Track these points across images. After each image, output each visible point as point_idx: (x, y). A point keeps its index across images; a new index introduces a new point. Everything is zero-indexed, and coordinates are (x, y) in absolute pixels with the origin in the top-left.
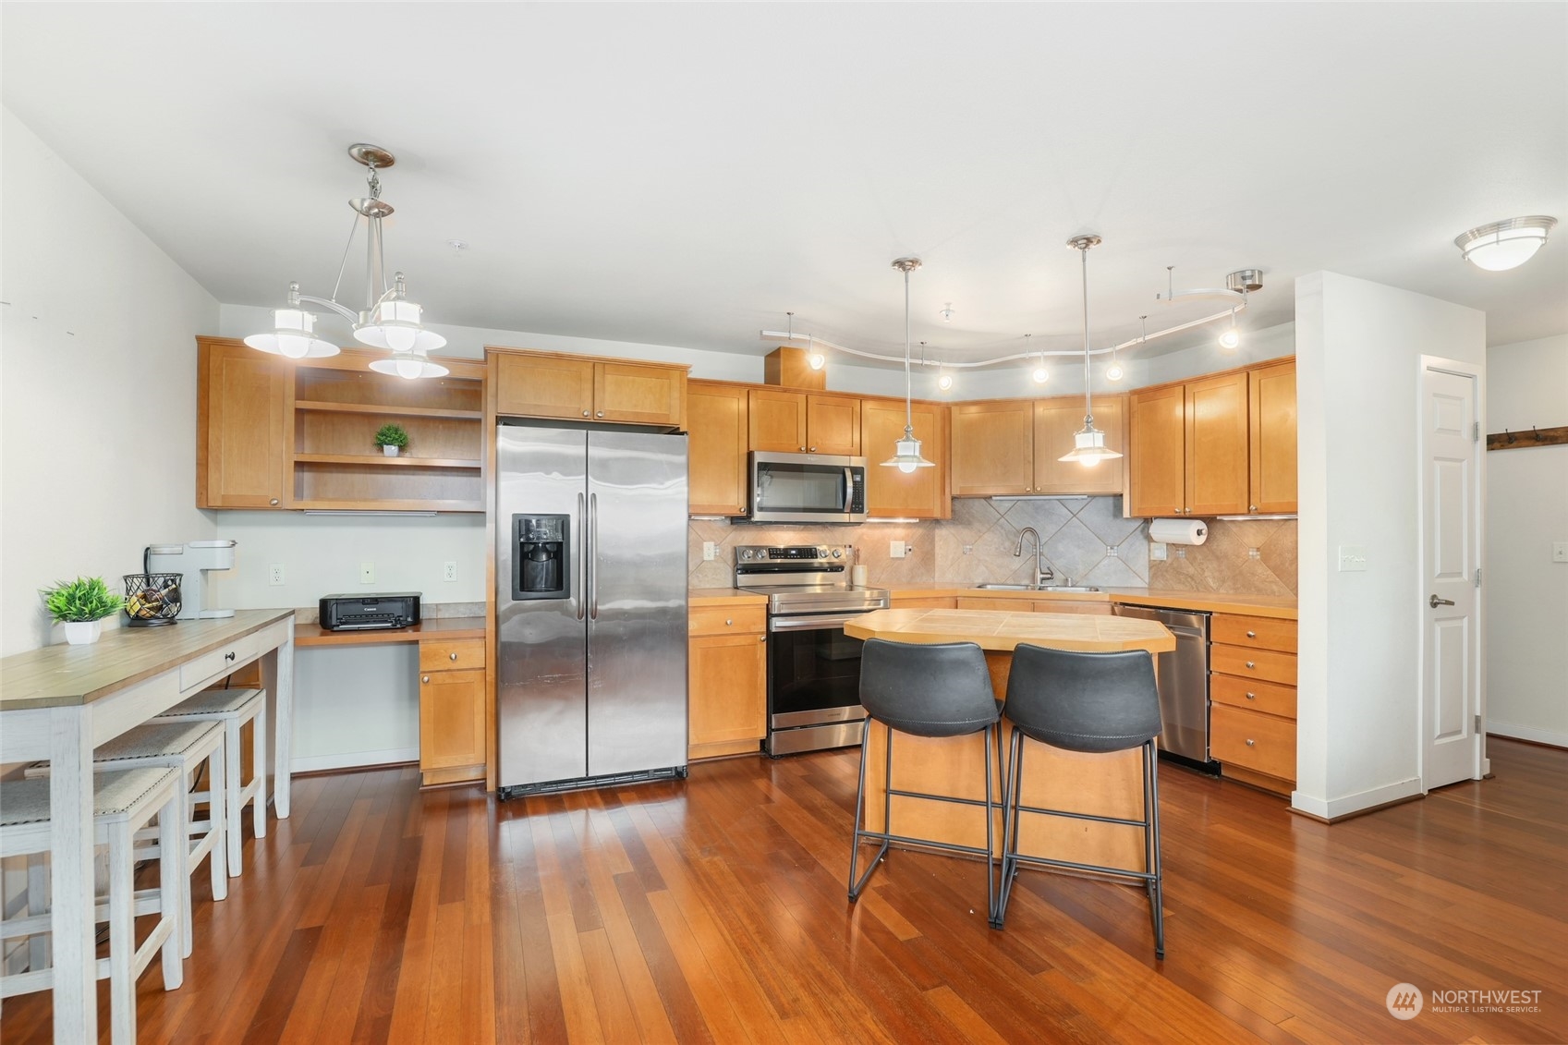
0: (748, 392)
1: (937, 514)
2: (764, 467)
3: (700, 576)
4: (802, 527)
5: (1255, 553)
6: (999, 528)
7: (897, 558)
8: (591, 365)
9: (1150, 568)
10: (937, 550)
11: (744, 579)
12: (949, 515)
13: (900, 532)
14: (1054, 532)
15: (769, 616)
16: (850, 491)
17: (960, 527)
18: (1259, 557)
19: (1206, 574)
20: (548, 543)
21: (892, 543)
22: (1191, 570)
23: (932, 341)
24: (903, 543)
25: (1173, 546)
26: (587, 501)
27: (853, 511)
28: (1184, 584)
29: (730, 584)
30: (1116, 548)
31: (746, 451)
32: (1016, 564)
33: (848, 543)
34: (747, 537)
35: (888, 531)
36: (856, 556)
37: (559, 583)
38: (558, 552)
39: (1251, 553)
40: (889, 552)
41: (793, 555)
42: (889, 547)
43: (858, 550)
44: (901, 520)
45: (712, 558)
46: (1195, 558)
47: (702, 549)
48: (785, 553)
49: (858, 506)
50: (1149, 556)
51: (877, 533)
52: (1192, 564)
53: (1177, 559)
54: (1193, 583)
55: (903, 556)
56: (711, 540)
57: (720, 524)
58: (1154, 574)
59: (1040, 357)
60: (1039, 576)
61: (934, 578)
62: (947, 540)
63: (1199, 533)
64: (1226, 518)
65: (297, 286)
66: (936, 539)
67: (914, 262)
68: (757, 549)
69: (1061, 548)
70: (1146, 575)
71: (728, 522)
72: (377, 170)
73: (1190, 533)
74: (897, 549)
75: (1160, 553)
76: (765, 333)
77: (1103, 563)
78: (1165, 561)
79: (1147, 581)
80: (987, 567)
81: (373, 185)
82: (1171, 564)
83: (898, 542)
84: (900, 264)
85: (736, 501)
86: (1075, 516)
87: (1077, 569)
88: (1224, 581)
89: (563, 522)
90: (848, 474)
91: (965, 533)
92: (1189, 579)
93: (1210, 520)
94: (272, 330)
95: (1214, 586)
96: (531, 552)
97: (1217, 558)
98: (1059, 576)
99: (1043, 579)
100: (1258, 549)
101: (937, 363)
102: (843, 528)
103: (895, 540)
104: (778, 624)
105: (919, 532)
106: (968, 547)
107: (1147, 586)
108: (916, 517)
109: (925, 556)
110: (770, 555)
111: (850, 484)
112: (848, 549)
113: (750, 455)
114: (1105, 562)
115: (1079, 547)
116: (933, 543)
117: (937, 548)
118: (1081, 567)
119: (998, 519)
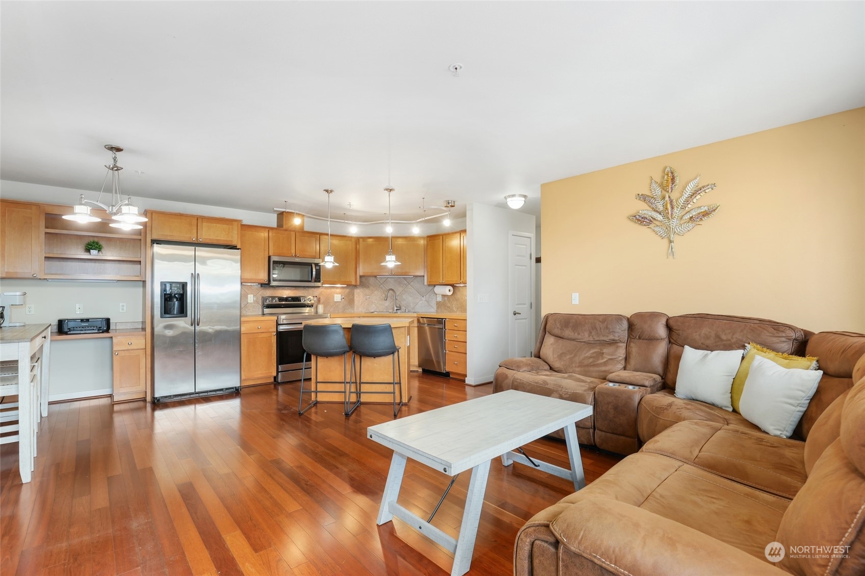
0: (269, 230)
1: (353, 283)
2: (275, 262)
3: (247, 309)
4: (294, 288)
6: (380, 289)
7: (338, 302)
8: (196, 219)
9: (436, 304)
10: (355, 298)
11: (267, 311)
12: (358, 283)
13: (338, 290)
14: (401, 290)
15: (278, 324)
16: (314, 273)
17: (365, 288)
19: (453, 306)
20: (176, 294)
21: (335, 295)
22: (449, 305)
23: (348, 213)
24: (340, 295)
25: (444, 296)
26: (195, 277)
27: (315, 281)
28: (446, 310)
29: (260, 313)
30: (424, 297)
31: (267, 256)
32: (387, 303)
33: (315, 295)
34: (268, 293)
35: (333, 290)
36: (319, 301)
37: (182, 312)
38: (182, 298)
41: (290, 300)
42: (334, 297)
43: (320, 298)
44: (339, 286)
45: (252, 301)
46: (450, 300)
47: (247, 298)
48: (286, 299)
49: (318, 279)
50: (436, 300)
51: (329, 291)
52: (449, 303)
53: (445, 301)
54: (449, 309)
55: (340, 300)
56: (252, 294)
57: (256, 287)
58: (438, 307)
59: (388, 223)
60: (396, 308)
61: (354, 310)
62: (359, 294)
63: (449, 291)
65: (83, 196)
66: (355, 293)
67: (331, 191)
68: (273, 298)
69: (404, 297)
70: (435, 307)
71: (260, 286)
72: (116, 153)
73: (447, 291)
74: (338, 298)
75: (439, 299)
76: (275, 209)
79: (436, 309)
81: (115, 159)
82: (442, 303)
84: (327, 191)
85: (263, 276)
86: (409, 284)
87: (410, 305)
88: (458, 309)
89: (184, 285)
90: (313, 266)
91: (367, 291)
93: (453, 286)
94: (73, 213)
95: (455, 310)
96: (169, 297)
97: (456, 300)
98: (403, 308)
99: (397, 309)
101: (351, 222)
102: (313, 289)
103: (337, 294)
104: (281, 328)
105: (347, 291)
106: (368, 297)
107: (435, 311)
108: (345, 284)
109: (349, 300)
110: (279, 300)
111: (314, 270)
112: (315, 298)
113: (269, 257)
114: (421, 302)
115: (411, 296)
116: (353, 295)
117: (355, 297)
118: (412, 305)
119: (380, 285)
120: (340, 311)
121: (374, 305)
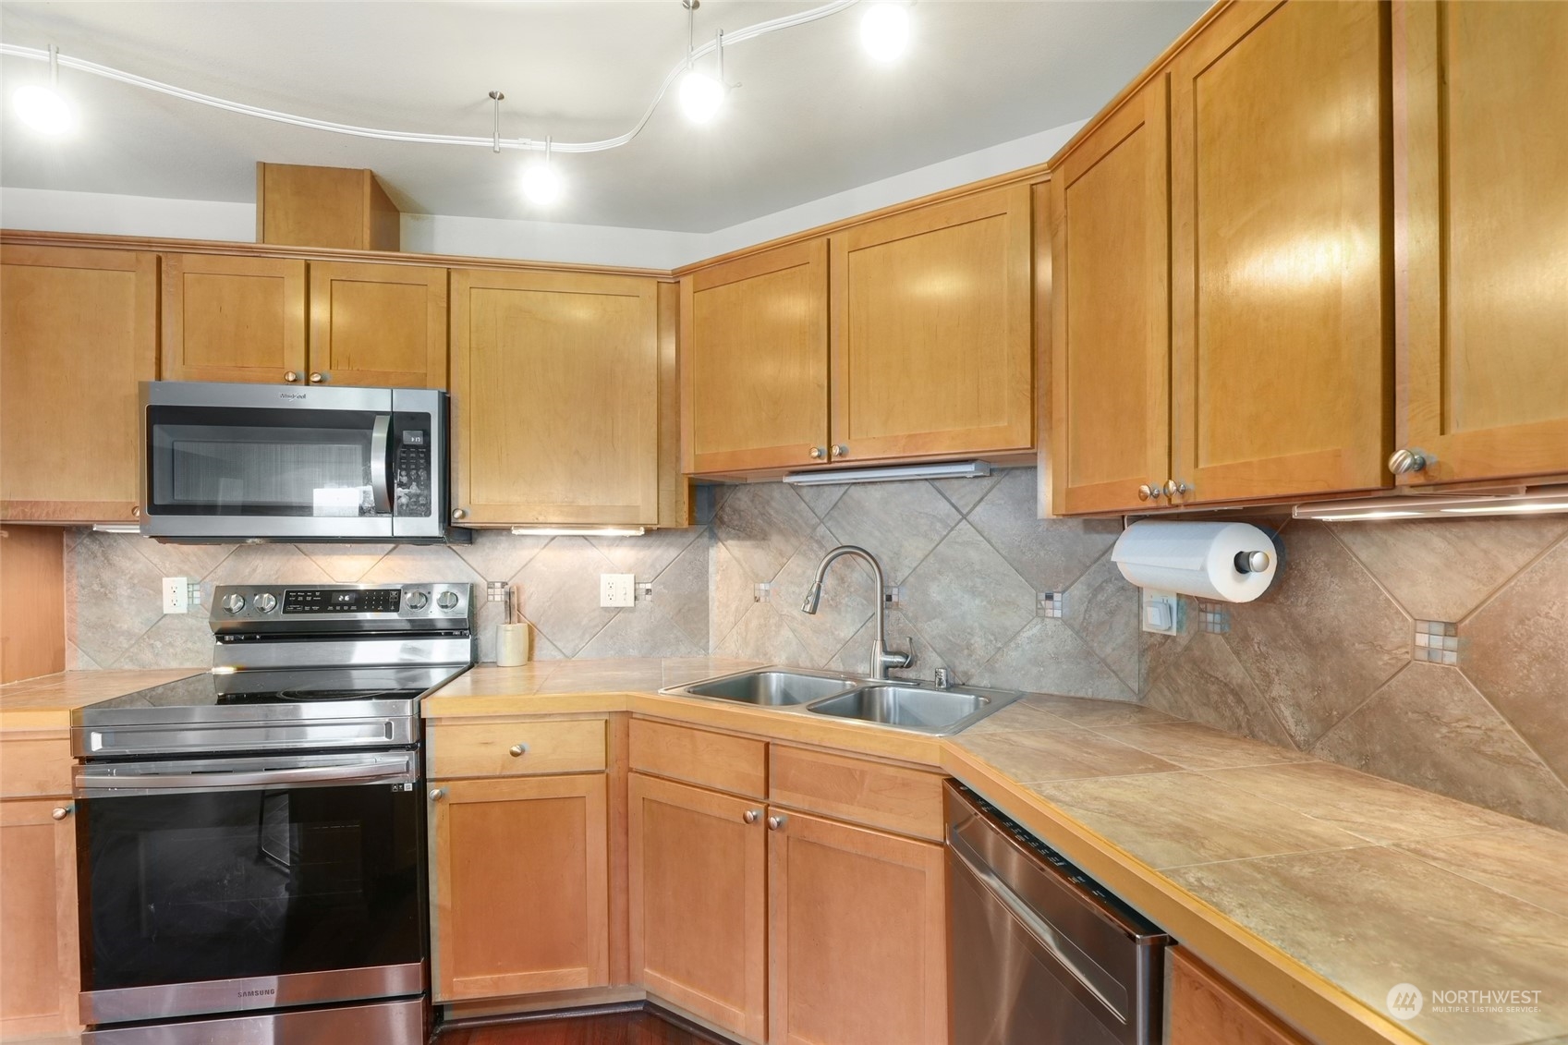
0: (159, 260)
3: (158, 644)
5: (1437, 642)
6: (815, 546)
7: (619, 610)
9: (1143, 653)
10: (711, 592)
13: (624, 555)
14: (920, 555)
17: (748, 543)
18: (1451, 658)
19: (1278, 690)
21: (605, 579)
22: (1237, 672)
24: (629, 579)
25: (1195, 605)
28: (1216, 709)
30: (1057, 597)
32: (846, 627)
33: (500, 579)
35: (595, 554)
39: (1422, 640)
40: (597, 597)
41: (343, 604)
42: (596, 586)
44: (611, 532)
45: (182, 609)
46: (1246, 638)
47: (159, 592)
48: (325, 599)
50: (1140, 622)
51: (568, 558)
52: (1237, 653)
53: (1201, 634)
54: (1240, 712)
55: (630, 603)
56: (181, 573)
58: (1152, 670)
60: (880, 658)
61: (706, 649)
62: (725, 570)
63: (1241, 564)
64: (1329, 515)
66: (711, 569)
69: (935, 592)
70: (1132, 668)
74: (617, 589)
75: (1162, 617)
77: (1026, 634)
78: (1173, 639)
79: (1135, 687)
80: (794, 631)
82: (1187, 648)
83: (616, 578)
86: (964, 517)
87: (969, 646)
88: (1328, 724)
91: (756, 557)
92: (1230, 699)
93: (1274, 523)
95: (1300, 733)
97: (1310, 645)
98: (932, 664)
99: (888, 667)
100: (1451, 628)
103: (613, 570)
105: (663, 554)
106: (762, 586)
107: (1134, 700)
108: (632, 526)
109: (685, 603)
114: (1033, 630)
115: (973, 592)
116: (702, 575)
117: (712, 587)
118: (978, 642)
119: (814, 528)
120: (633, 652)
121: (786, 633)
